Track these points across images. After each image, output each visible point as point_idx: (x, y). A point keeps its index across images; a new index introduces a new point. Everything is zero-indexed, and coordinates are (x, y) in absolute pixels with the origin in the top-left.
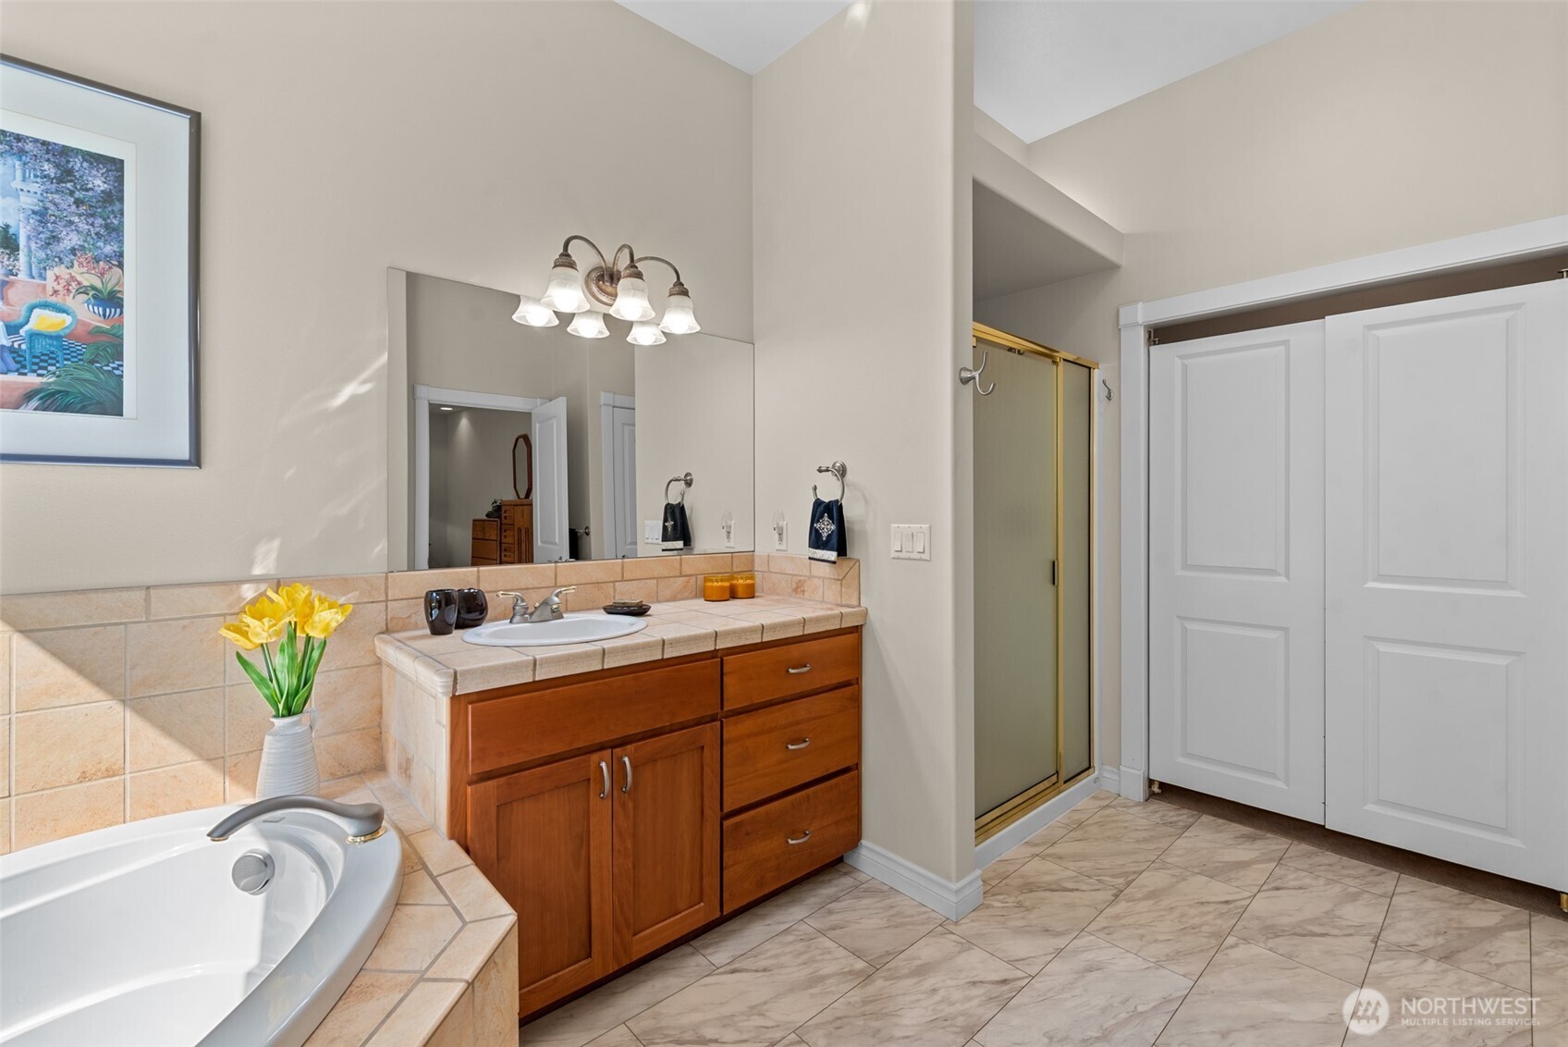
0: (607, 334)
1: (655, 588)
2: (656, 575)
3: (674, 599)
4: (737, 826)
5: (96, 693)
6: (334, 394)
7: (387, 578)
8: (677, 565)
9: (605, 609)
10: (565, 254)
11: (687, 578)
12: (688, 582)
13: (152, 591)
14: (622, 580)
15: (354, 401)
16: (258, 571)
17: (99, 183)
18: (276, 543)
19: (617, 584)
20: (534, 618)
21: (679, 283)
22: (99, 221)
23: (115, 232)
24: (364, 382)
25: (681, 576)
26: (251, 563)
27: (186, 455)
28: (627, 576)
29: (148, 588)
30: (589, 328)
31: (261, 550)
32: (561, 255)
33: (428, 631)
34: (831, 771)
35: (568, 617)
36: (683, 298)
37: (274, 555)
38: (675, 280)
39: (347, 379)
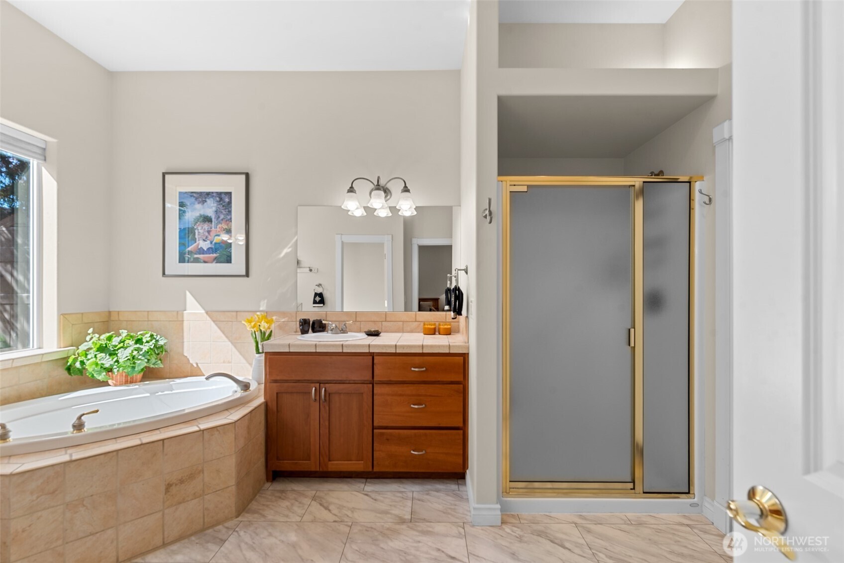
0: (390, 215)
1: (402, 326)
2: (402, 320)
3: (412, 331)
4: (382, 434)
5: (226, 340)
6: (280, 253)
7: (296, 313)
8: (414, 316)
9: (365, 332)
10: (352, 187)
11: (419, 323)
12: (420, 324)
13: (238, 313)
14: (386, 321)
15: (287, 254)
16: (261, 309)
17: (227, 200)
18: (266, 301)
19: (383, 322)
20: (333, 332)
21: (406, 187)
22: (227, 210)
23: (230, 212)
24: (289, 248)
25: (416, 321)
26: (259, 307)
27: (244, 273)
28: (388, 319)
29: (237, 312)
30: (383, 213)
31: (262, 303)
32: (350, 188)
33: (300, 333)
34: (441, 425)
35: (350, 334)
36: (407, 194)
37: (265, 305)
38: (404, 185)
39: (284, 247)
